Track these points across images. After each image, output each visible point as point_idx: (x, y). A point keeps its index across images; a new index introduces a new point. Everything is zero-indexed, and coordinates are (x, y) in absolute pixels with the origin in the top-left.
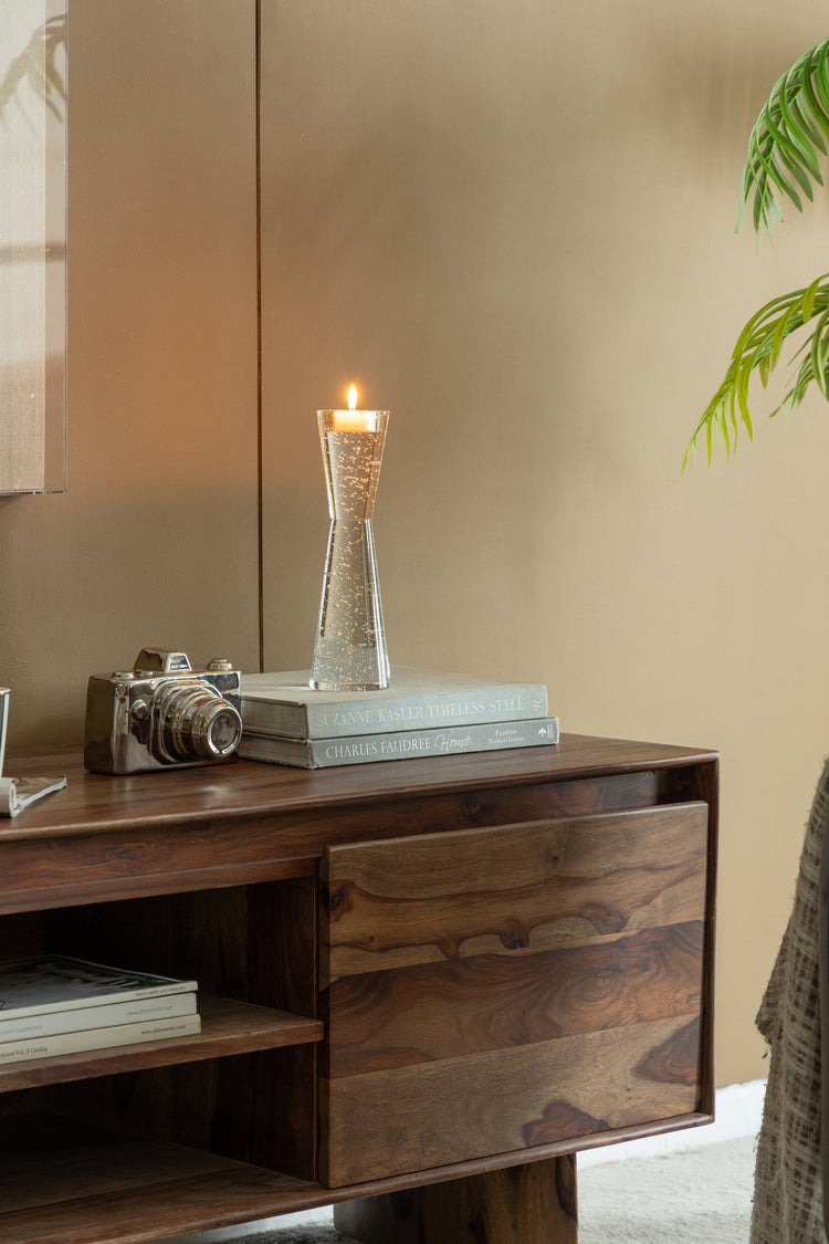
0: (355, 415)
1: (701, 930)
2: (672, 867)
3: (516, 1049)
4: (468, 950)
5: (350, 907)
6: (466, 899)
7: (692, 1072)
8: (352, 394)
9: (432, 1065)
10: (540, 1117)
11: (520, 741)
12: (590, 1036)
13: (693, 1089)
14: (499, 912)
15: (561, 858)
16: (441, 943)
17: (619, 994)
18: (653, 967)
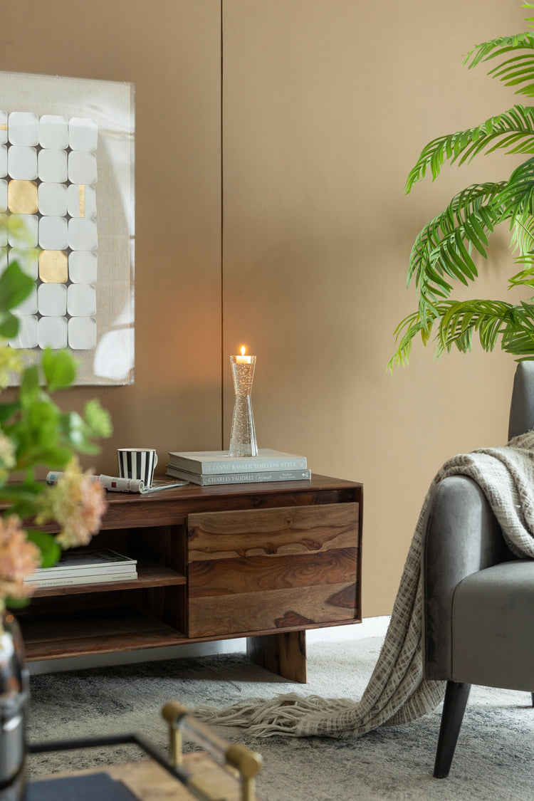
0: (244, 357)
1: (356, 550)
2: (342, 527)
3: (272, 591)
4: (249, 554)
5: (197, 536)
6: (249, 535)
7: (353, 604)
8: (243, 349)
9: (233, 595)
10: (283, 617)
11: (294, 478)
12: (305, 588)
13: (353, 610)
14: (264, 540)
15: (291, 522)
16: (237, 551)
17: (318, 573)
18: (334, 564)
